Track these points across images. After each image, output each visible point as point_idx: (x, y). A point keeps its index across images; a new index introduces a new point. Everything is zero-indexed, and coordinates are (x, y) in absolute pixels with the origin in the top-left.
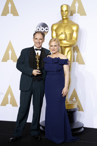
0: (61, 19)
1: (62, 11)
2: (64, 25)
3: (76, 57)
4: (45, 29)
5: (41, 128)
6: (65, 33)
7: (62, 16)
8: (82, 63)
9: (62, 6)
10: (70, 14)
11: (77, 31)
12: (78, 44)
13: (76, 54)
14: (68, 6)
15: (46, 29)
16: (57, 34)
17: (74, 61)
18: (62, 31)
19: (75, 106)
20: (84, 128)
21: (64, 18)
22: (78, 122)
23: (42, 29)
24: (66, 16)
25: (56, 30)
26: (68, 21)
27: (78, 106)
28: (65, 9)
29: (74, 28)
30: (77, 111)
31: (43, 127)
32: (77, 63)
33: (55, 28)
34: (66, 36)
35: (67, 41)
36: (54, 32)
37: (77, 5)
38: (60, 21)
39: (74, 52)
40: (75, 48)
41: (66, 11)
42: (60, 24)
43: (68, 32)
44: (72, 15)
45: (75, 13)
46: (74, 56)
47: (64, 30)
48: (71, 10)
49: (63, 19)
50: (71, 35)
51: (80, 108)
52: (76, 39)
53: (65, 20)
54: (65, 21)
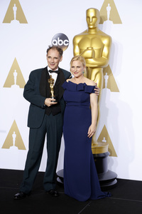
0: (87, 28)
1: (88, 17)
2: (91, 37)
3: (106, 81)
4: (63, 43)
5: (58, 179)
6: (92, 48)
7: (89, 25)
8: (116, 89)
9: (87, 11)
10: (99, 21)
11: (109, 45)
12: (109, 63)
13: (107, 77)
14: (96, 10)
15: (66, 43)
16: (80, 50)
17: (104, 87)
18: (87, 45)
19: (106, 150)
20: (117, 179)
21: (91, 27)
22: (109, 172)
23: (60, 42)
24: (94, 25)
25: (79, 45)
26: (96, 31)
27: (109, 150)
28: (92, 14)
29: (105, 41)
30: (108, 157)
31: (60, 178)
32: (108, 90)
33: (78, 40)
34: (93, 52)
35: (95, 59)
36: (77, 47)
37: (109, 9)
38: (86, 32)
39: (104, 74)
40: (105, 69)
41: (93, 17)
42: (85, 36)
43: (96, 47)
44: (101, 22)
45: (106, 19)
46: (104, 80)
47: (91, 45)
48: (101, 15)
49: (90, 29)
50: (101, 50)
51: (112, 152)
52: (108, 56)
53: (92, 30)
54: (93, 32)
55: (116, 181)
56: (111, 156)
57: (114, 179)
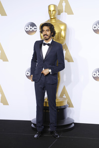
0: (49, 18)
1: (50, 11)
5: (32, 125)
7: (50, 16)
9: (49, 6)
11: (65, 30)
14: (55, 6)
19: (65, 103)
20: (75, 123)
21: (52, 17)
22: (68, 118)
23: (31, 29)
24: (54, 16)
27: (68, 103)
29: (62, 27)
32: (66, 61)
37: (64, 4)
38: (48, 21)
41: (53, 11)
44: (59, 14)
45: (62, 12)
49: (51, 19)
50: (59, 34)
51: (70, 105)
55: (73, 125)
56: (69, 107)
57: (72, 124)
